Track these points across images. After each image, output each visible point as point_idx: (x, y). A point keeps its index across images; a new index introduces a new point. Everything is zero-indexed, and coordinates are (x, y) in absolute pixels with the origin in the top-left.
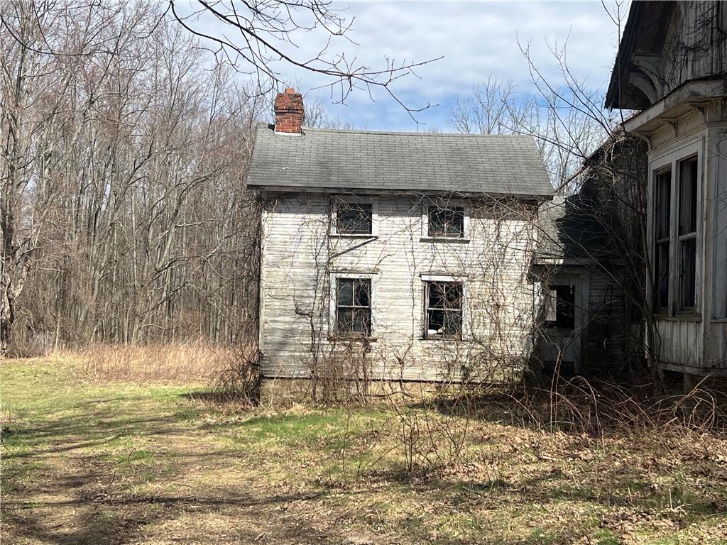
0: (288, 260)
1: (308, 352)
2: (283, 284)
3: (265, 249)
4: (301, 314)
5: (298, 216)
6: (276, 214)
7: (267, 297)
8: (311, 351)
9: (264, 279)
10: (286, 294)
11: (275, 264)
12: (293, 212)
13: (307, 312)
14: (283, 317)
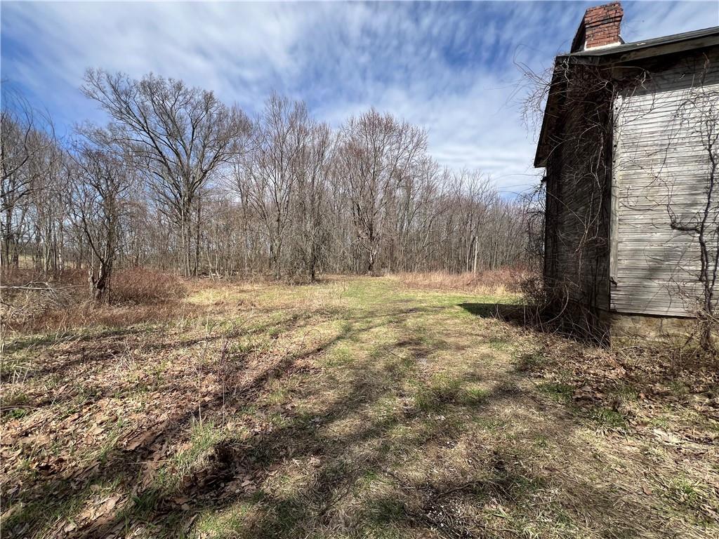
0: (658, 156)
1: (695, 281)
2: (648, 190)
3: (619, 146)
4: (681, 229)
5: (675, 93)
6: (636, 98)
7: (623, 208)
8: (701, 280)
9: (617, 184)
10: (654, 203)
11: (634, 164)
12: (667, 90)
13: (691, 226)
14: (649, 235)
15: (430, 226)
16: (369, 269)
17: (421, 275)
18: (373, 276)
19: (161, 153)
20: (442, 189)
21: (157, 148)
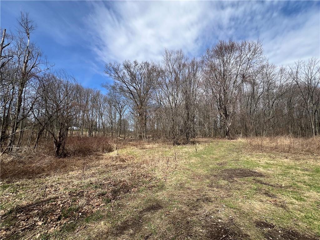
15: (272, 105)
16: (227, 134)
17: (268, 139)
18: (229, 139)
19: (129, 89)
20: (280, 81)
21: (128, 88)
